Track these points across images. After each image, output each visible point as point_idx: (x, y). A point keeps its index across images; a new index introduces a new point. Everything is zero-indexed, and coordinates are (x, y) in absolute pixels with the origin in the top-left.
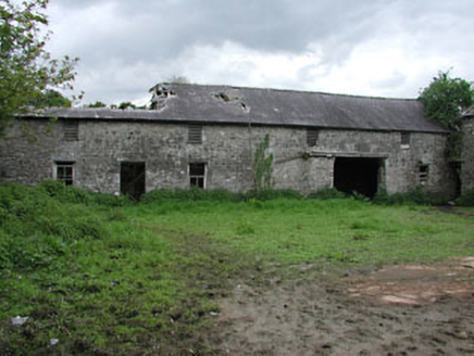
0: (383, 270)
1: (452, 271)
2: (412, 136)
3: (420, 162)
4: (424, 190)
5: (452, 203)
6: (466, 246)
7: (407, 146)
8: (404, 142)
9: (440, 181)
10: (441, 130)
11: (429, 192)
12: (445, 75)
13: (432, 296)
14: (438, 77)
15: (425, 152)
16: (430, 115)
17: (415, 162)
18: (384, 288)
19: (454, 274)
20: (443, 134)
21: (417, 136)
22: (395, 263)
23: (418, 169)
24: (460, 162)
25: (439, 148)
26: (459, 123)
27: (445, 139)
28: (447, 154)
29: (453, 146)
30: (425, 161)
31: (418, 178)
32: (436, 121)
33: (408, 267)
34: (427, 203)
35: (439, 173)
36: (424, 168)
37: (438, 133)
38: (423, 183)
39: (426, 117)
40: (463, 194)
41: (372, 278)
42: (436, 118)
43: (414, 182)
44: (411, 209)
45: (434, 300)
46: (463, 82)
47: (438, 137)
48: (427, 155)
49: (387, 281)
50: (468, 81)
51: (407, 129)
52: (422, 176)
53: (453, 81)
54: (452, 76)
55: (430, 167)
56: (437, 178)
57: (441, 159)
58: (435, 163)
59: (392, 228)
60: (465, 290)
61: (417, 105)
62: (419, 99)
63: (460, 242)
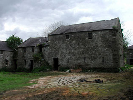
0: (6, 93)
1: (26, 90)
2: (4, 52)
3: (6, 59)
4: (7, 67)
5: (14, 71)
6: (25, 83)
7: (2, 55)
8: (1, 54)
9: (11, 65)
10: (12, 51)
11: (8, 68)
12: (14, 36)
13: (25, 98)
14: (12, 36)
15: (7, 57)
16: (9, 46)
17: (4, 60)
18: (10, 98)
19: (27, 91)
20: (13, 52)
21: (5, 52)
22: (9, 90)
23: (5, 62)
24: (17, 60)
25: (11, 56)
26: (17, 49)
27: (13, 53)
28: (13, 57)
29: (15, 55)
30: (7, 59)
31: (5, 64)
32: (11, 48)
33: (13, 91)
34: (8, 71)
35: (11, 63)
36: (7, 61)
37: (11, 51)
38: (6, 65)
39: (8, 46)
40: (18, 68)
41: (5, 95)
42: (11, 47)
43: (4, 65)
44: (4, 73)
45: (25, 99)
46: (18, 38)
47: (11, 52)
48: (8, 57)
49: (10, 95)
50: (20, 38)
51: (3, 50)
52: (6, 64)
53: (16, 37)
54: (15, 36)
55: (9, 61)
56: (10, 64)
57: (12, 59)
58: (10, 60)
59: (2, 80)
60: (32, 95)
61: (5, 43)
62: (6, 41)
63: (23, 82)
